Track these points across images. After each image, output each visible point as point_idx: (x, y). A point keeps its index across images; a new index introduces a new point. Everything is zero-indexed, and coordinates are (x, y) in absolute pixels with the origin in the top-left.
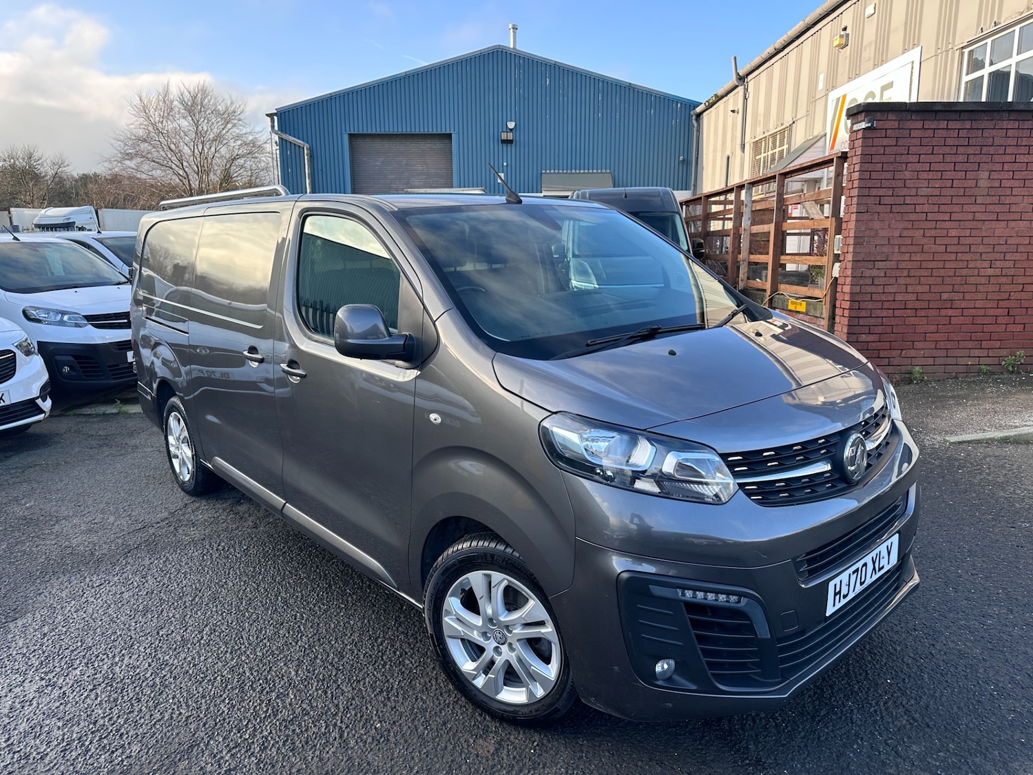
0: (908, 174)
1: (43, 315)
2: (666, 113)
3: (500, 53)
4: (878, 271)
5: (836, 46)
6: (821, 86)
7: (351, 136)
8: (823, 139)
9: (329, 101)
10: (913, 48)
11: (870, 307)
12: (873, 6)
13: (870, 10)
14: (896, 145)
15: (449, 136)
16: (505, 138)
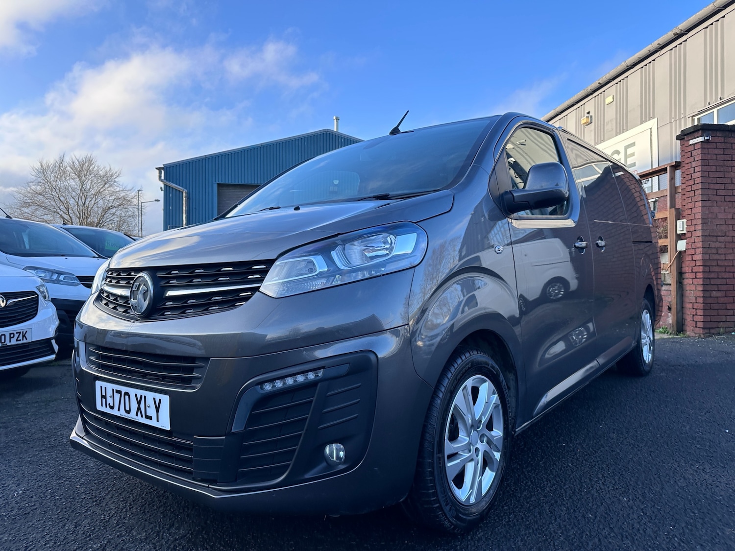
3: (328, 135)
4: (720, 243)
5: (583, 124)
7: (219, 185)
10: (650, 120)
11: (717, 271)
12: (611, 97)
13: (609, 100)
14: (723, 154)
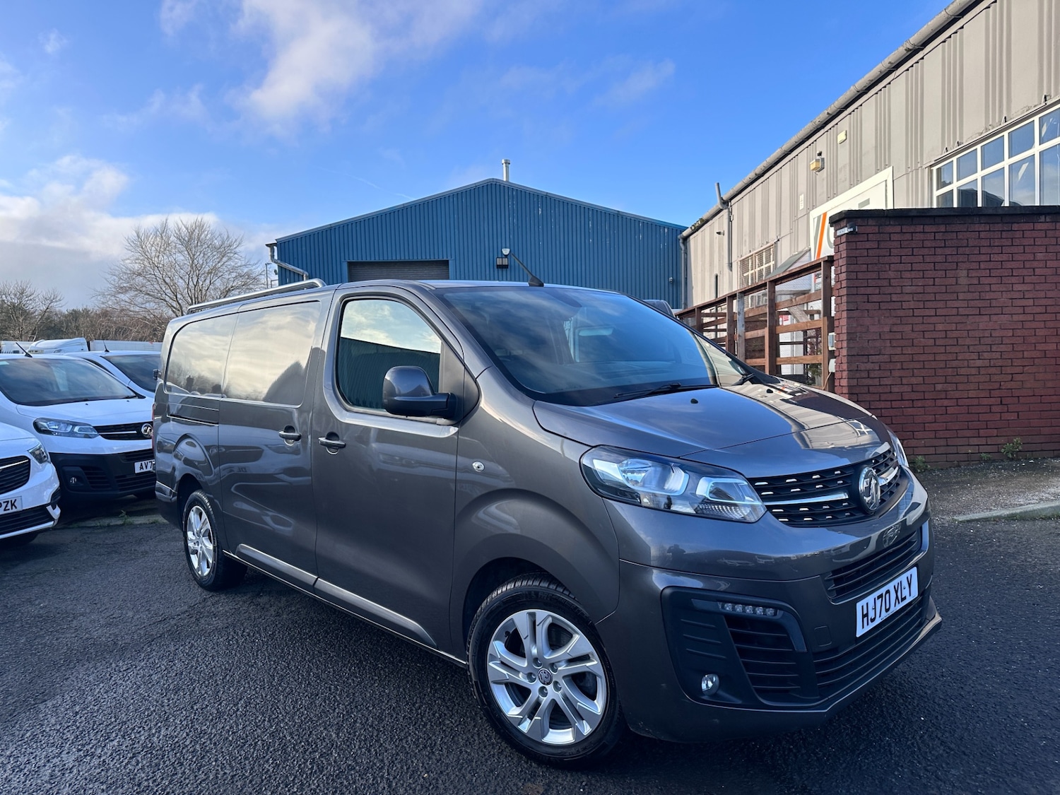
0: (891, 274)
1: (53, 427)
2: (654, 237)
3: (494, 187)
4: (873, 364)
5: (813, 170)
6: (802, 206)
7: (350, 264)
8: (808, 254)
9: (329, 232)
10: (885, 168)
11: (868, 399)
12: (844, 133)
13: (841, 137)
14: (878, 248)
15: (446, 263)
16: (501, 264)
